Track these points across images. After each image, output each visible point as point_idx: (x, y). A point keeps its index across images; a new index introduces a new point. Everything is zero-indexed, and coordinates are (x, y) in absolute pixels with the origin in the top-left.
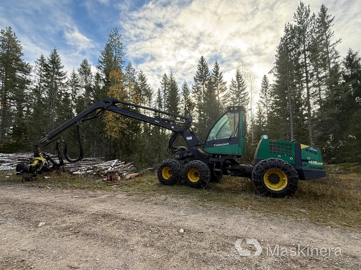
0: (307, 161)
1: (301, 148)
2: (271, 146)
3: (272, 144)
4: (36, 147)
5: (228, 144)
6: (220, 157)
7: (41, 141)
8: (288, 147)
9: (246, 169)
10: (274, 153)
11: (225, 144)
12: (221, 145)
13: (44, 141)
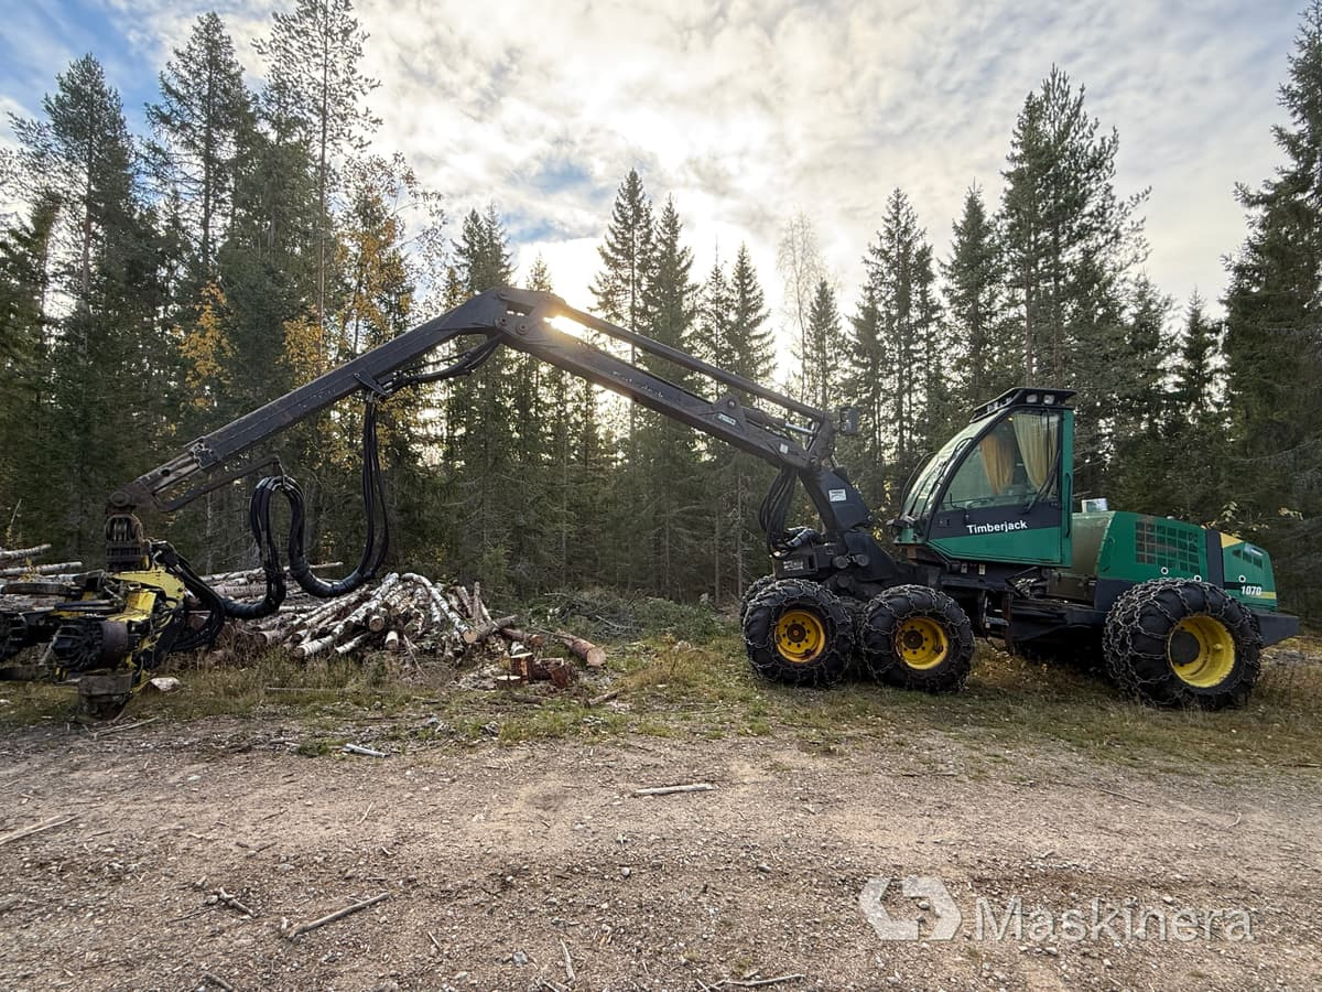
0: (1237, 586)
1: (1223, 546)
2: (1140, 537)
3: (1143, 529)
4: (122, 509)
5: (1023, 525)
6: (982, 572)
7: (156, 479)
8: (1188, 543)
9: (1064, 614)
10: (1151, 560)
11: (1011, 526)
12: (997, 527)
13: (172, 477)
